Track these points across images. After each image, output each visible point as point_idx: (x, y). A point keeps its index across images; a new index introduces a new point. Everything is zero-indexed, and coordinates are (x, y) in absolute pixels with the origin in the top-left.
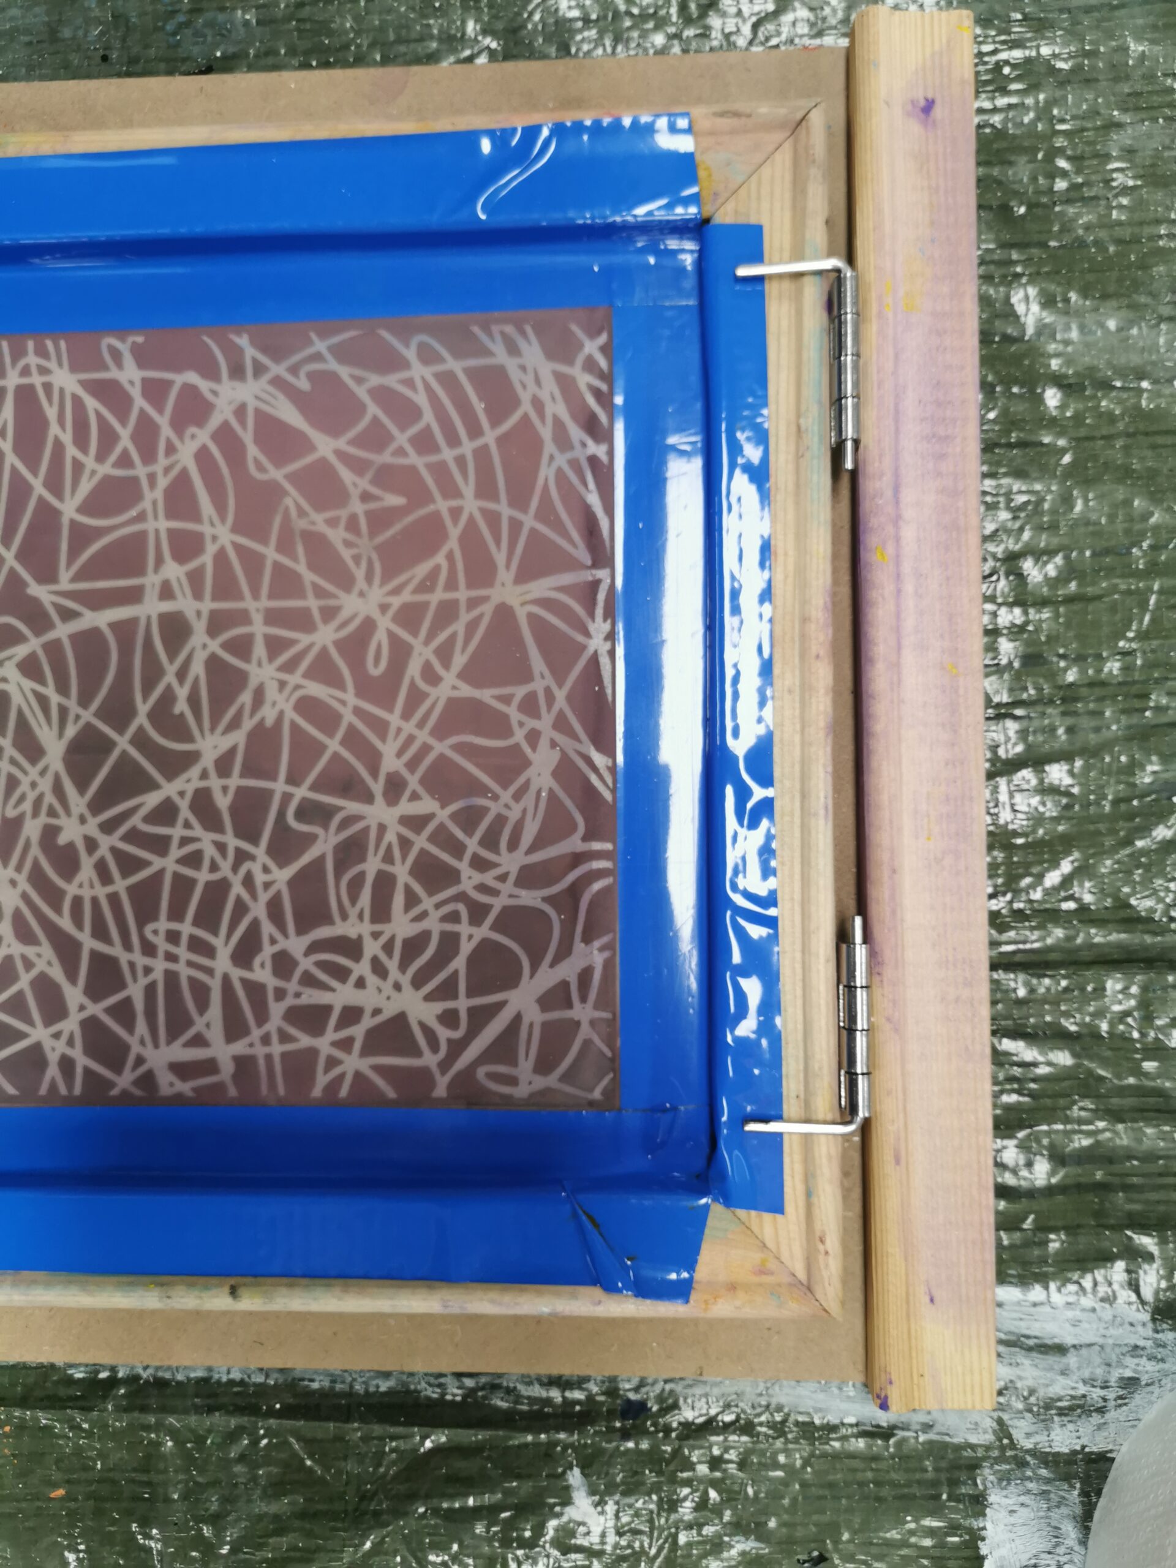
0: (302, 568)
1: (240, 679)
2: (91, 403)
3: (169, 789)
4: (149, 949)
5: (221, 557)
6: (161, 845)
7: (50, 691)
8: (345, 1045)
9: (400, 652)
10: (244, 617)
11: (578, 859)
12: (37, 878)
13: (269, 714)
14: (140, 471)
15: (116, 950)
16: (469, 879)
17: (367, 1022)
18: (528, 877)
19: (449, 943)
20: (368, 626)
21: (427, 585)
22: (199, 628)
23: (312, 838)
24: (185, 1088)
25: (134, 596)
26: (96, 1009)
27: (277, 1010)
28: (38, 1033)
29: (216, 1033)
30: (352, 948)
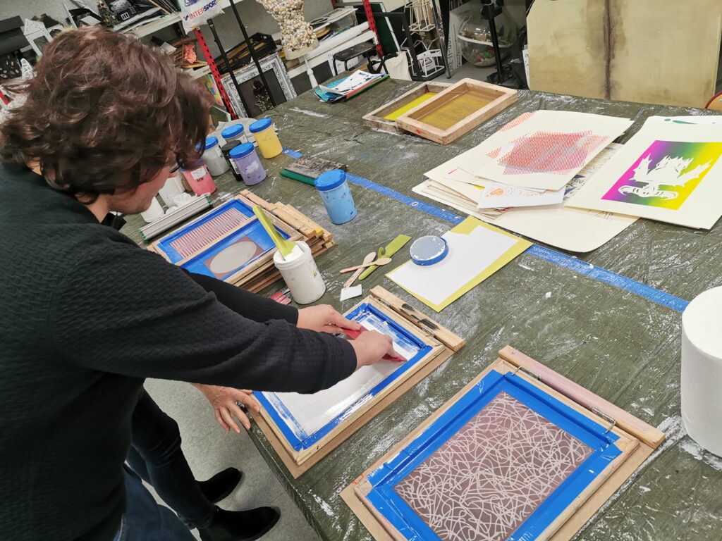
0: (499, 435)
1: (505, 450)
2: (460, 441)
3: (510, 467)
4: (527, 483)
5: (490, 442)
6: (516, 472)
7: (486, 470)
8: (559, 472)
9: (519, 433)
10: (498, 445)
11: (560, 433)
12: (506, 488)
13: (512, 450)
14: (472, 442)
15: (524, 487)
16: (552, 445)
17: (559, 468)
18: (557, 439)
19: (557, 452)
20: (512, 434)
21: (514, 425)
22: (495, 450)
23: (531, 457)
24: (548, 493)
25: (485, 453)
26: (529, 495)
27: (548, 476)
28: (525, 504)
29: (545, 484)
30: (548, 462)
